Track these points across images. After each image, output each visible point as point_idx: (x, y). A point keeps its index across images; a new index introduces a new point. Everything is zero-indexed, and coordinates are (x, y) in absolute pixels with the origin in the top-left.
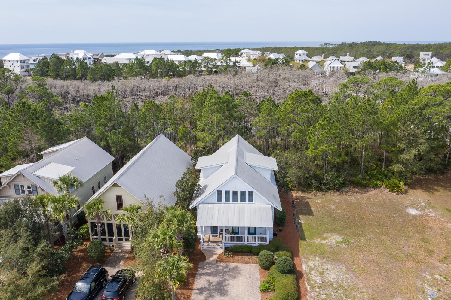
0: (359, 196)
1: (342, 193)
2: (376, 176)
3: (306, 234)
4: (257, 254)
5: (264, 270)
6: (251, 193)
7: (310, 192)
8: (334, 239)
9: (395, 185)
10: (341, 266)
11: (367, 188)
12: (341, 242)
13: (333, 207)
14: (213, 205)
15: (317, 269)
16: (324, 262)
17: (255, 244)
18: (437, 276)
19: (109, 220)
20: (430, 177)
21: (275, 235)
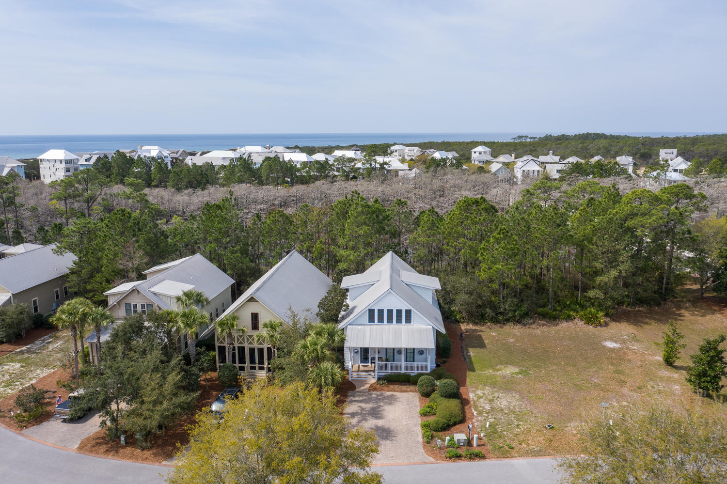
0: (545, 329)
1: (524, 325)
2: (569, 306)
3: (476, 366)
4: (415, 383)
5: (424, 398)
6: (408, 312)
7: (483, 325)
8: (509, 371)
9: (592, 315)
10: (514, 395)
11: (557, 320)
12: (518, 373)
13: (512, 340)
14: (364, 326)
15: (486, 397)
16: (495, 391)
17: (414, 373)
18: (625, 403)
19: (241, 343)
20: (641, 309)
21: (438, 366)
